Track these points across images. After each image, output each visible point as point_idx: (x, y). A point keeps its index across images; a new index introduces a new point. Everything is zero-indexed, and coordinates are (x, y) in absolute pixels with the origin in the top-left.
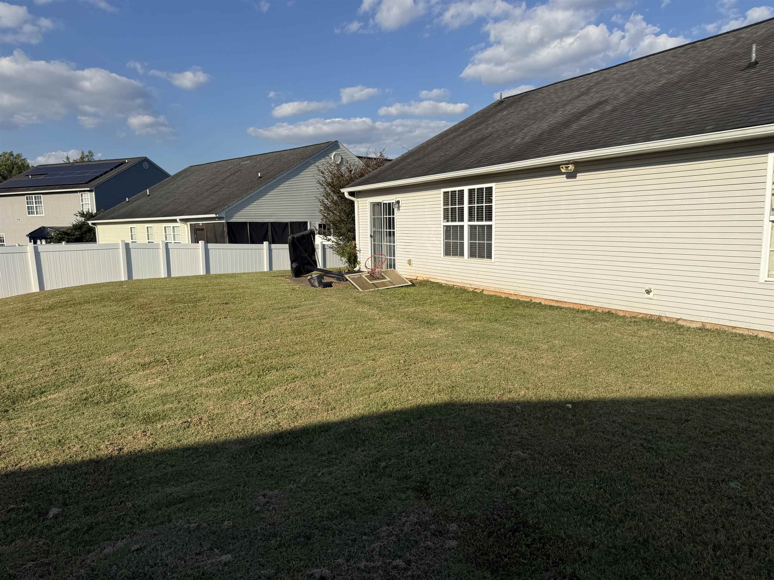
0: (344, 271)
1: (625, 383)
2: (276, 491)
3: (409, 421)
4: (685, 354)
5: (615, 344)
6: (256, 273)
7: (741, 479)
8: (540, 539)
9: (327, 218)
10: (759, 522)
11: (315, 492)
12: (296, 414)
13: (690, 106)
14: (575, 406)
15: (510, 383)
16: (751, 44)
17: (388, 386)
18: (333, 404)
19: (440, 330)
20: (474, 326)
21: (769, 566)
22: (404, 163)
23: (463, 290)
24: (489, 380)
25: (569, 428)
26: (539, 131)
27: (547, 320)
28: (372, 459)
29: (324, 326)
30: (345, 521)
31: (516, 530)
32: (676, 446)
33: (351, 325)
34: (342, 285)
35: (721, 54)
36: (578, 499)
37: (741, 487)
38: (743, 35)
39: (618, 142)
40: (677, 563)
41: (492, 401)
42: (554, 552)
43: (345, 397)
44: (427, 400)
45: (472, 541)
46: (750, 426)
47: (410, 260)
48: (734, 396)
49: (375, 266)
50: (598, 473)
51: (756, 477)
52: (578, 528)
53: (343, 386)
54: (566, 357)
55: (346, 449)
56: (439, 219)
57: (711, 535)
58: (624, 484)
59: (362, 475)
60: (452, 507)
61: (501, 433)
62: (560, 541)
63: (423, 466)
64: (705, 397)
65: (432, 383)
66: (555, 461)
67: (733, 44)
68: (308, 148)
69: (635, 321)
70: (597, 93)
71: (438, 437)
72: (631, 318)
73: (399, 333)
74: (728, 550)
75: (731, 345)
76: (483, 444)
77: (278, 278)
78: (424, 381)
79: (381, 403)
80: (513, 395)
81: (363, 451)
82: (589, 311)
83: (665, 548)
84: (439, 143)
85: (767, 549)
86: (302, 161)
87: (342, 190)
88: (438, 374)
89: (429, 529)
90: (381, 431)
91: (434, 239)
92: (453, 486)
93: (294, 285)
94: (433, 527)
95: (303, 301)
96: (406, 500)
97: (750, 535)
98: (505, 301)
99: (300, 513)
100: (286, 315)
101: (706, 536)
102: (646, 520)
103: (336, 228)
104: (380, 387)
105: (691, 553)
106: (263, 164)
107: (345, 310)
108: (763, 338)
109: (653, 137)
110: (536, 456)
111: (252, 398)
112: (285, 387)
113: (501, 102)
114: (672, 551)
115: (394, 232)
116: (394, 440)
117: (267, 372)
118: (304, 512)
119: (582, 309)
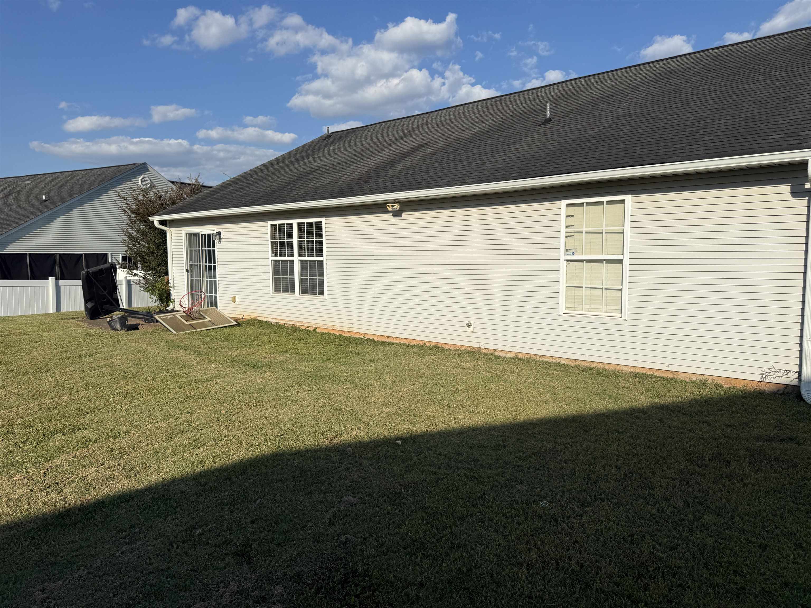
0: (155, 311)
1: (450, 414)
2: (60, 582)
3: (230, 479)
4: (502, 383)
5: (441, 376)
6: (38, 315)
7: (549, 497)
8: (370, 587)
9: (131, 249)
10: (564, 536)
11: (113, 576)
12: (88, 486)
13: (498, 155)
14: (405, 442)
15: (342, 425)
16: (546, 103)
17: (206, 441)
18: (137, 469)
19: (268, 373)
20: (307, 366)
21: (572, 576)
22: (226, 192)
23: (295, 329)
24: (320, 423)
25: (399, 465)
26: (365, 170)
27: (380, 357)
28: (185, 528)
29: (127, 376)
30: (150, 605)
31: (346, 581)
32: (495, 472)
33: (161, 373)
34: (151, 327)
35: (523, 109)
36: (407, 539)
37: (549, 505)
38: (540, 94)
39: (438, 184)
40: (497, 588)
41: (323, 445)
42: (383, 598)
43: (153, 459)
44: (251, 453)
45: (299, 601)
46: (555, 447)
47: (235, 297)
48: (542, 420)
49: (192, 304)
50: (426, 508)
51: (561, 494)
52: (407, 569)
53: (150, 446)
54: (397, 392)
55: (153, 520)
56: (267, 253)
57: (525, 555)
58: (449, 516)
59: (173, 547)
60: (277, 568)
61: (332, 479)
62: (389, 585)
63: (245, 528)
64: (519, 422)
65: (258, 433)
66: (385, 501)
67: (533, 101)
68: (109, 170)
69: (458, 354)
70: (419, 135)
71: (262, 493)
72: (455, 350)
73: (221, 379)
74: (539, 567)
75: (538, 372)
76: (312, 494)
77: (68, 321)
78: (248, 432)
79: (197, 461)
80: (345, 437)
81: (173, 520)
82: (418, 346)
83: (486, 575)
84: (265, 173)
85: (570, 560)
86: (100, 183)
87: (151, 218)
88: (265, 422)
89: (251, 597)
90: (196, 494)
91: (262, 274)
92: (279, 544)
93: (89, 329)
94: (255, 593)
95: (101, 348)
96: (225, 568)
97: (556, 549)
98: (338, 339)
99: (91, 604)
100: (78, 366)
101: (521, 557)
102: (470, 549)
103: (144, 261)
104: (196, 443)
105: (509, 576)
106: (49, 186)
107: (154, 356)
108: (564, 364)
109: (468, 181)
110: (367, 498)
111: (28, 470)
112: (74, 454)
113: (328, 136)
114: (492, 576)
115: (215, 266)
116: (211, 502)
117: (49, 437)
118: (97, 602)
119: (412, 344)
